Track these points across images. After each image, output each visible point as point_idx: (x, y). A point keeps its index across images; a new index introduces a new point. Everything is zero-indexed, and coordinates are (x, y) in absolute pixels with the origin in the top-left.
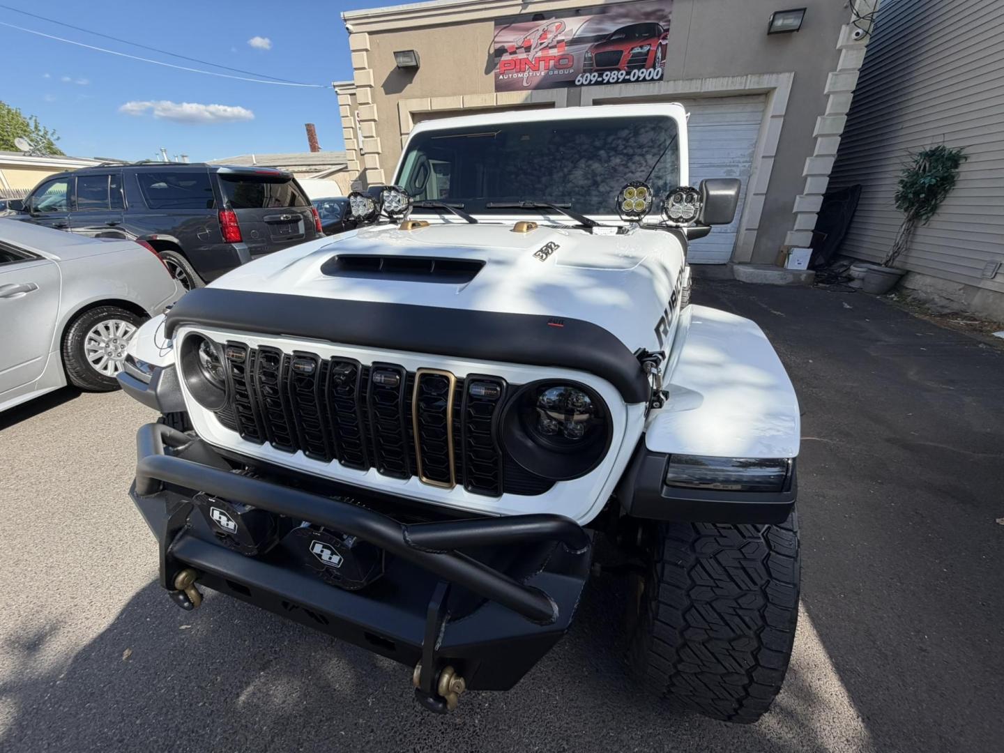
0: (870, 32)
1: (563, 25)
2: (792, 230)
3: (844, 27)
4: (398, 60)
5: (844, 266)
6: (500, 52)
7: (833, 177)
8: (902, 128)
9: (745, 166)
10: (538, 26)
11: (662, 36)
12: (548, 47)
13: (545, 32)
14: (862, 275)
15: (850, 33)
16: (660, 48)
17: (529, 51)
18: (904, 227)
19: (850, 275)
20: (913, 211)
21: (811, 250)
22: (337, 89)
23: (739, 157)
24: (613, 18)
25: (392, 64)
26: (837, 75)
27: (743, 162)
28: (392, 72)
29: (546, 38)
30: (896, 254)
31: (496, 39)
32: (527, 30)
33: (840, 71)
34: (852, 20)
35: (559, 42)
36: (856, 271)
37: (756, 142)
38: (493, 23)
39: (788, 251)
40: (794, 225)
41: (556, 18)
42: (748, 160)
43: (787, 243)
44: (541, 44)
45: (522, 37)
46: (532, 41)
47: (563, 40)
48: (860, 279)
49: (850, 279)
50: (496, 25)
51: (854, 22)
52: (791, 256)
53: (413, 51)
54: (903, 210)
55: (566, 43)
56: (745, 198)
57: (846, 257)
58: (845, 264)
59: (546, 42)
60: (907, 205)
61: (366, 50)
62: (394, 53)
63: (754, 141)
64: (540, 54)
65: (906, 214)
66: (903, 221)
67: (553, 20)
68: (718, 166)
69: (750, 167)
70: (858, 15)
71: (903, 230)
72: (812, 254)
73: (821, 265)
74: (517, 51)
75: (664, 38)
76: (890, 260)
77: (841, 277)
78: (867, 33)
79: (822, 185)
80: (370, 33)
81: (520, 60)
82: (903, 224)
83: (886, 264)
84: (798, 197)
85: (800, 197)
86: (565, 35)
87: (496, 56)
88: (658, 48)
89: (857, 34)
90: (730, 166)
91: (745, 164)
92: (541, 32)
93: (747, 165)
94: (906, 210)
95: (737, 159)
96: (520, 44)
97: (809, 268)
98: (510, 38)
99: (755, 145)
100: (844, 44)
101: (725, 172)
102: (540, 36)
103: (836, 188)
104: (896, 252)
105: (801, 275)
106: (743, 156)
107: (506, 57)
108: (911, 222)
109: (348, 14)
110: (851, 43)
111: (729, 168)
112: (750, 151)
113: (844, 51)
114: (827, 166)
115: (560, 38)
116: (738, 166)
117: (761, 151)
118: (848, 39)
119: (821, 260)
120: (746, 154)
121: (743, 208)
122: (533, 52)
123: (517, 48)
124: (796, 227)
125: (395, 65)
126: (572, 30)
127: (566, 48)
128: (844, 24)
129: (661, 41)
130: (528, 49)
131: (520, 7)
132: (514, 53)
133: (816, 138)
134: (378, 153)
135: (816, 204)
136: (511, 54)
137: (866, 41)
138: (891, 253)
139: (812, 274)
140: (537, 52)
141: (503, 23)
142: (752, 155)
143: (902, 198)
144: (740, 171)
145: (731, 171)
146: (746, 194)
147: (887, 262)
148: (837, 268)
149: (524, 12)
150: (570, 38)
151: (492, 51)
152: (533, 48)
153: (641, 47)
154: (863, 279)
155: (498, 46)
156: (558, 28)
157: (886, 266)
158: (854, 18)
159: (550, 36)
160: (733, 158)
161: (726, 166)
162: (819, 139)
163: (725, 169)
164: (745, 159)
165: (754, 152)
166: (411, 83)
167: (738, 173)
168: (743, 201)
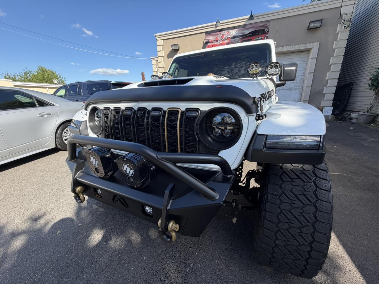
0: (350, 25)
1: (230, 32)
2: (323, 100)
3: (339, 25)
4: (172, 47)
5: (348, 114)
6: (207, 43)
7: (340, 79)
8: (368, 60)
9: (301, 77)
10: (220, 34)
11: (266, 33)
12: (224, 40)
13: (223, 35)
14: (356, 117)
15: (342, 27)
16: (266, 37)
17: (217, 42)
18: (374, 96)
19: (351, 117)
20: (377, 90)
21: (333, 107)
22: (152, 59)
23: (299, 74)
24: (248, 29)
25: (170, 49)
26: (337, 42)
28: (170, 52)
29: (224, 37)
30: (371, 108)
31: (206, 39)
32: (217, 35)
33: (339, 40)
34: (342, 22)
35: (228, 38)
36: (353, 115)
37: (306, 68)
38: (205, 34)
39: (322, 108)
40: (324, 98)
41: (227, 30)
42: (303, 74)
43: (321, 105)
44: (222, 39)
45: (215, 37)
46: (218, 38)
47: (230, 37)
48: (356, 118)
49: (351, 119)
50: (206, 34)
51: (343, 23)
52: (324, 110)
53: (177, 44)
54: (372, 90)
55: (231, 38)
56: (303, 89)
57: (349, 111)
58: (348, 113)
59: (223, 38)
60: (374, 88)
61: (162, 45)
62: (171, 45)
63: (305, 68)
64: (221, 42)
65: (374, 92)
66: (373, 95)
67: (226, 31)
69: (304, 77)
70: (344, 20)
71: (373, 98)
72: (333, 110)
73: (338, 114)
74: (213, 42)
75: (267, 34)
76: (369, 110)
77: (347, 118)
78: (349, 26)
79: (335, 83)
80: (164, 40)
81: (214, 45)
82: (373, 96)
83: (367, 112)
84: (325, 87)
85: (326, 87)
86: (230, 35)
87: (206, 44)
88: (265, 37)
89: (345, 27)
91: (301, 76)
92: (222, 35)
93: (302, 76)
94: (374, 90)
96: (214, 39)
97: (332, 115)
98: (211, 38)
99: (305, 69)
100: (340, 30)
102: (222, 37)
103: (342, 84)
104: (371, 107)
105: (329, 117)
107: (209, 44)
108: (377, 95)
109: (157, 35)
110: (342, 30)
112: (303, 71)
113: (340, 33)
114: (337, 75)
115: (228, 37)
116: (299, 77)
117: (308, 71)
118: (341, 29)
119: (337, 112)
120: (302, 72)
121: (302, 93)
122: (219, 42)
123: (213, 41)
124: (325, 99)
125: (171, 49)
126: (233, 34)
127: (231, 40)
128: (339, 24)
129: (266, 35)
130: (217, 41)
131: (214, 28)
132: (212, 42)
133: (331, 65)
135: (334, 90)
136: (211, 43)
137: (349, 29)
138: (369, 107)
139: (334, 117)
140: (220, 42)
141: (208, 33)
142: (304, 73)
143: (371, 85)
144: (300, 79)
146: (303, 87)
147: (368, 111)
148: (345, 115)
149: (216, 29)
150: (232, 36)
151: (204, 42)
152: (219, 40)
153: (258, 37)
154: (357, 118)
155: (206, 41)
156: (228, 33)
157: (368, 113)
158: (343, 21)
159: (225, 36)
162: (332, 66)
164: (301, 74)
165: (305, 72)
166: (176, 54)
167: (299, 80)
168: (302, 90)
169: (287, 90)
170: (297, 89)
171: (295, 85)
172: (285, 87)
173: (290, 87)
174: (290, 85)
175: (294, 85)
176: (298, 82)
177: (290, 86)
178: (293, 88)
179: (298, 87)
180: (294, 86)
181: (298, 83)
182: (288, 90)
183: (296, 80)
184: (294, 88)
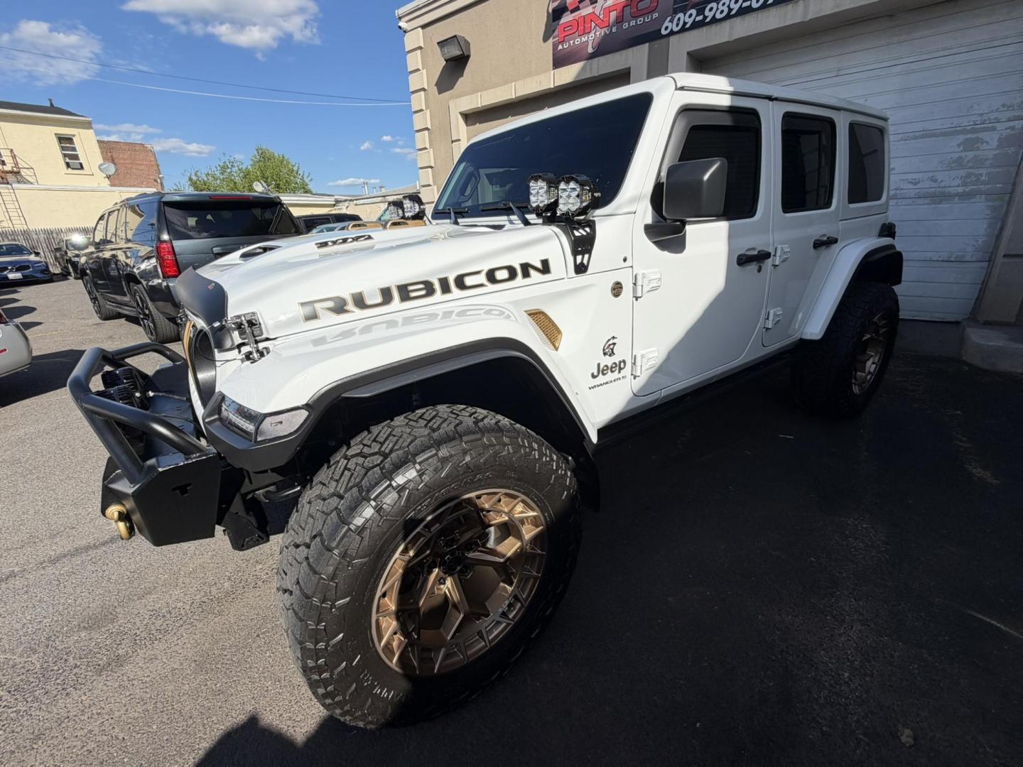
9: (1013, 128)
23: (997, 110)
27: (1009, 120)
42: (1021, 114)
56: (1012, 193)
68: (944, 134)
90: (973, 131)
91: (1011, 124)
93: (1018, 124)
95: (993, 116)
101: (959, 145)
106: (1009, 107)
111: (969, 136)
116: (994, 129)
120: (1016, 102)
121: (1006, 214)
134: (432, 167)
144: (999, 139)
145: (978, 140)
146: (1014, 184)
160: (981, 115)
161: (964, 132)
163: (961, 138)
164: (1013, 115)
166: (462, 75)
167: (995, 143)
168: (1007, 197)
169: (920, 201)
170: (980, 193)
171: (969, 175)
172: (911, 186)
173: (935, 185)
174: (939, 176)
175: (963, 172)
176: (991, 154)
177: (936, 181)
178: (952, 190)
179: (983, 183)
180: (958, 182)
181: (989, 162)
182: (927, 201)
183: (978, 149)
184: (960, 190)
